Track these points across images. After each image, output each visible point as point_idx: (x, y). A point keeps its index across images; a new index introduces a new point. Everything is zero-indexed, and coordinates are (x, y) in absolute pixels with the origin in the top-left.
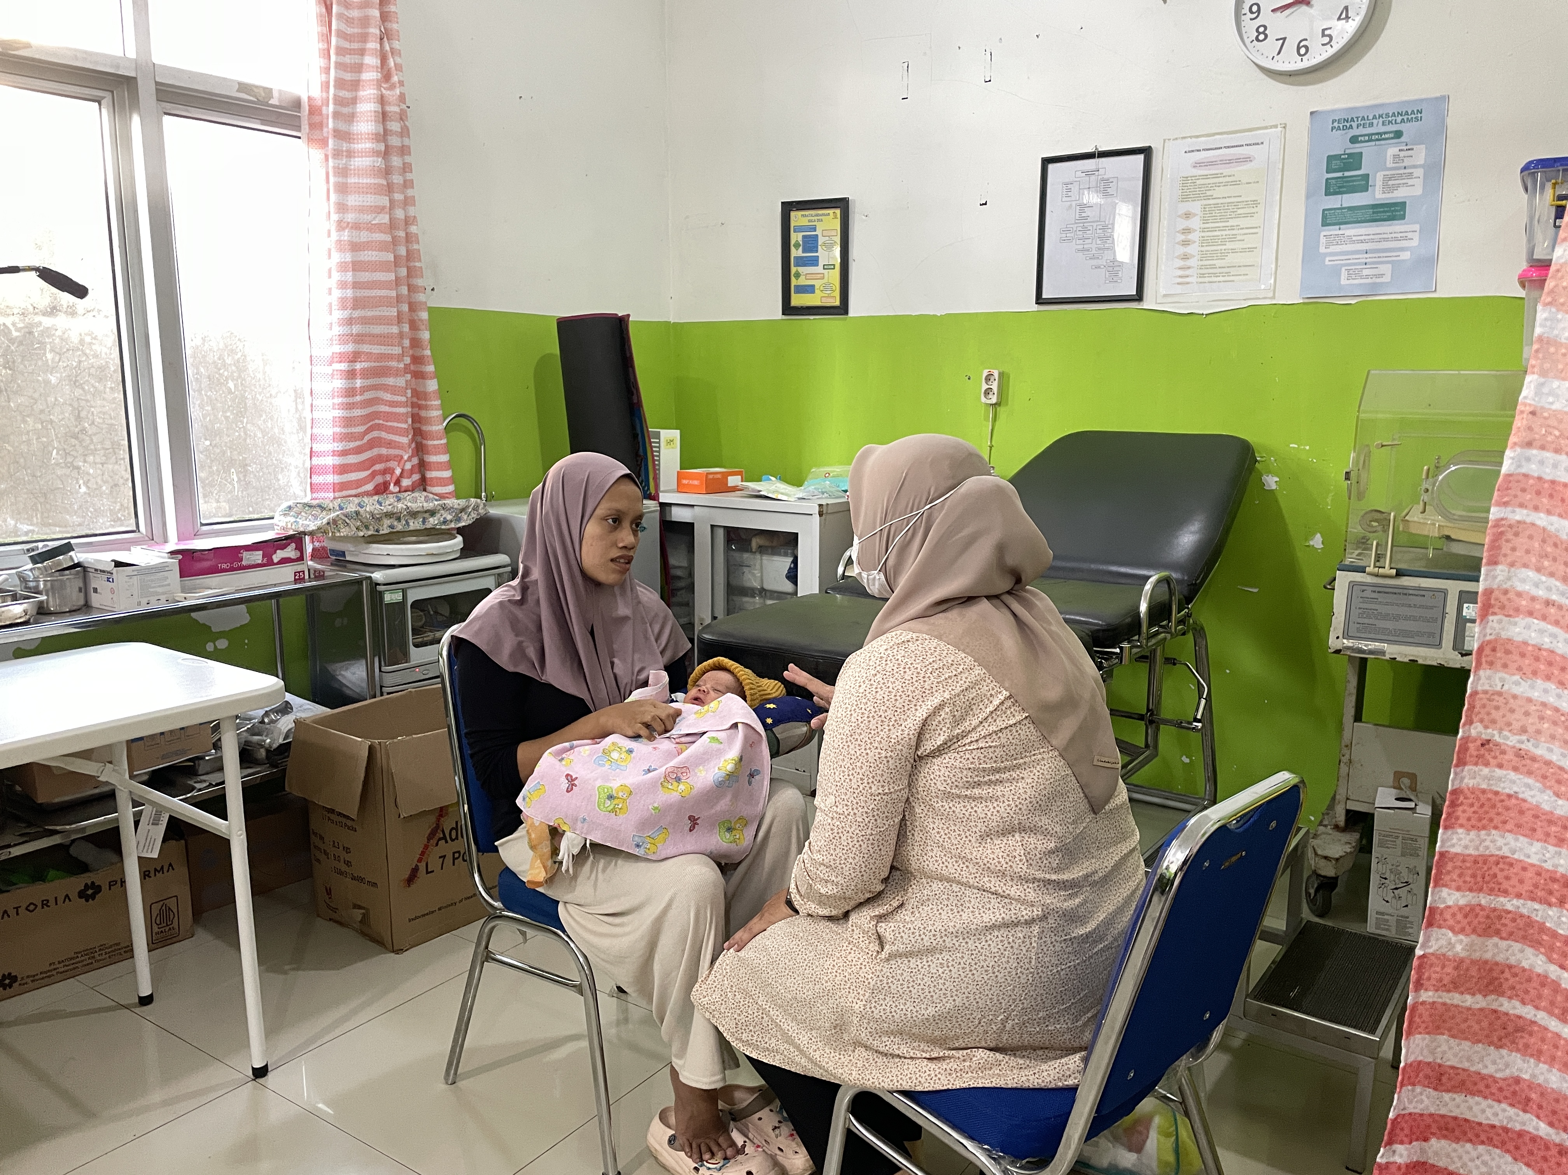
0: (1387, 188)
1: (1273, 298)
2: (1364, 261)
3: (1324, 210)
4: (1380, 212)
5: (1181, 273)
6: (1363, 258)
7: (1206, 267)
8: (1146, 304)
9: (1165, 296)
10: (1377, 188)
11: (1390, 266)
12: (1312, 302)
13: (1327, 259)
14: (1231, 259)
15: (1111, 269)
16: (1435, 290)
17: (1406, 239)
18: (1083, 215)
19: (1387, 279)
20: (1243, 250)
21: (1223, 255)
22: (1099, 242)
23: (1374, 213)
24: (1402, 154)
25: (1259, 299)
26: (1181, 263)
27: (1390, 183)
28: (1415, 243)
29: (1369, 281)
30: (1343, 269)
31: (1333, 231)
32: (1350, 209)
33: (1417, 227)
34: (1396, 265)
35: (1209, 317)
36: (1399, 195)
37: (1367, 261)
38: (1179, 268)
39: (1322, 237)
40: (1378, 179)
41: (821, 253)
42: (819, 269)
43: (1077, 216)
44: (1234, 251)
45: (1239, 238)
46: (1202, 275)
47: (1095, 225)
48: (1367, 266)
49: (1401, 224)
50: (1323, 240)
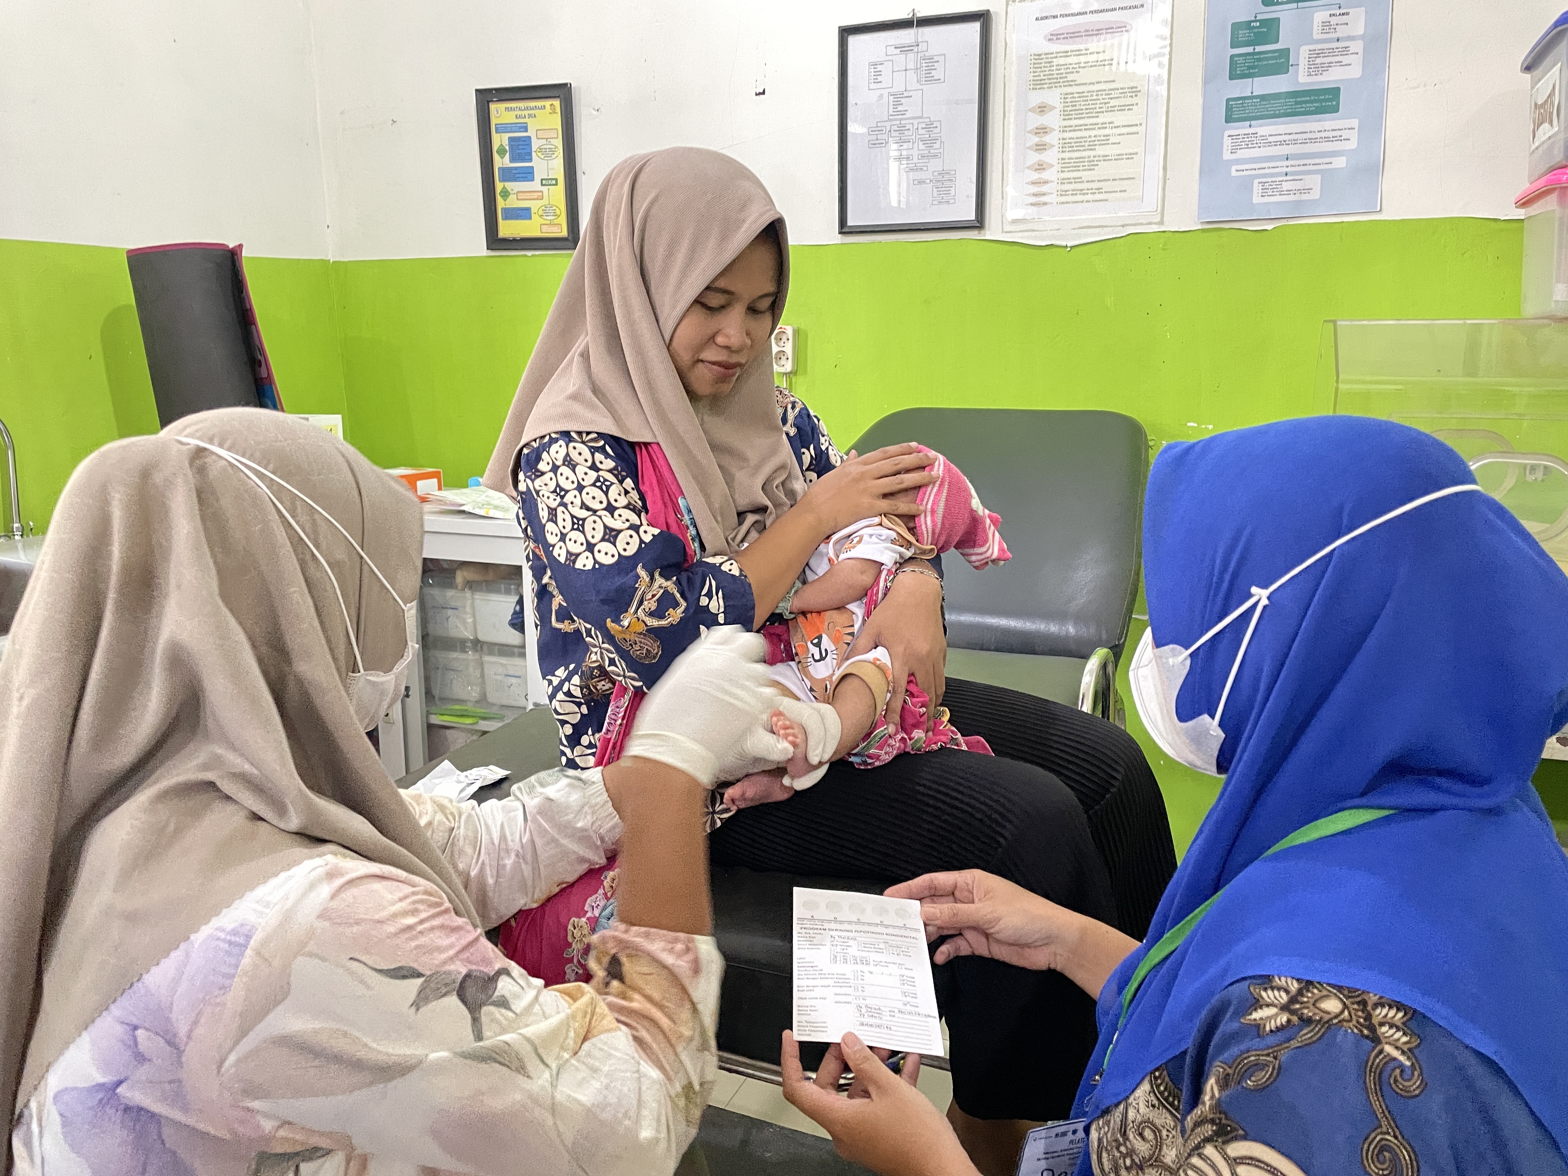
0: (1315, 69)
1: (1161, 223)
2: (1285, 170)
3: (1228, 100)
4: (1306, 102)
5: (1035, 189)
6: (1283, 166)
7: (1069, 181)
8: (988, 234)
9: (1015, 222)
10: (1301, 67)
11: (1319, 177)
12: (1213, 228)
13: (1234, 168)
14: (1104, 170)
15: (939, 184)
16: (1380, 210)
17: (1340, 139)
18: (900, 108)
19: (1315, 195)
20: (1119, 157)
21: (1092, 165)
22: (922, 147)
23: (1297, 103)
24: (1334, 21)
25: (1142, 224)
26: (1035, 176)
27: (1318, 61)
28: (1352, 144)
29: (1292, 198)
30: (1256, 181)
31: (1241, 129)
32: (1263, 97)
33: (1355, 123)
34: (1327, 175)
35: (1074, 250)
36: (1331, 77)
37: (1288, 170)
38: (1033, 183)
39: (1226, 137)
40: (1302, 56)
41: (537, 163)
42: (535, 185)
43: (891, 110)
44: (1106, 158)
45: (1113, 139)
46: (1064, 193)
47: (915, 122)
48: (1288, 178)
49: (1333, 119)
50: (1227, 142)
